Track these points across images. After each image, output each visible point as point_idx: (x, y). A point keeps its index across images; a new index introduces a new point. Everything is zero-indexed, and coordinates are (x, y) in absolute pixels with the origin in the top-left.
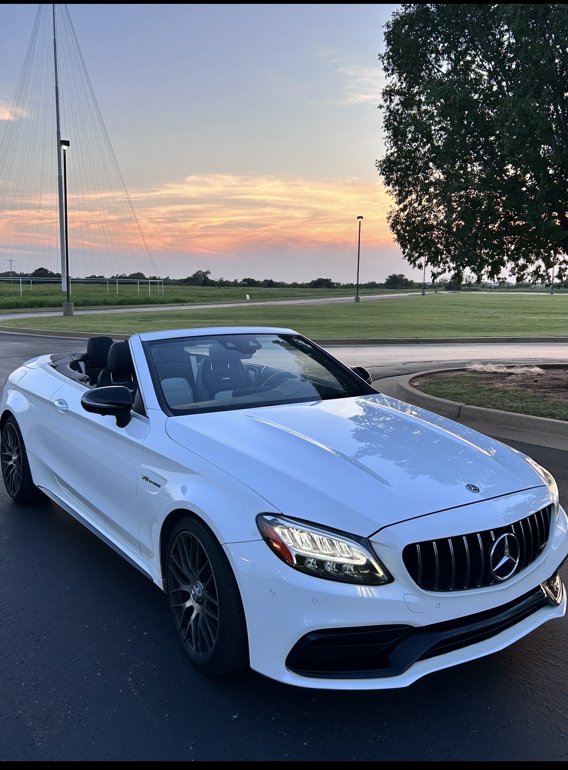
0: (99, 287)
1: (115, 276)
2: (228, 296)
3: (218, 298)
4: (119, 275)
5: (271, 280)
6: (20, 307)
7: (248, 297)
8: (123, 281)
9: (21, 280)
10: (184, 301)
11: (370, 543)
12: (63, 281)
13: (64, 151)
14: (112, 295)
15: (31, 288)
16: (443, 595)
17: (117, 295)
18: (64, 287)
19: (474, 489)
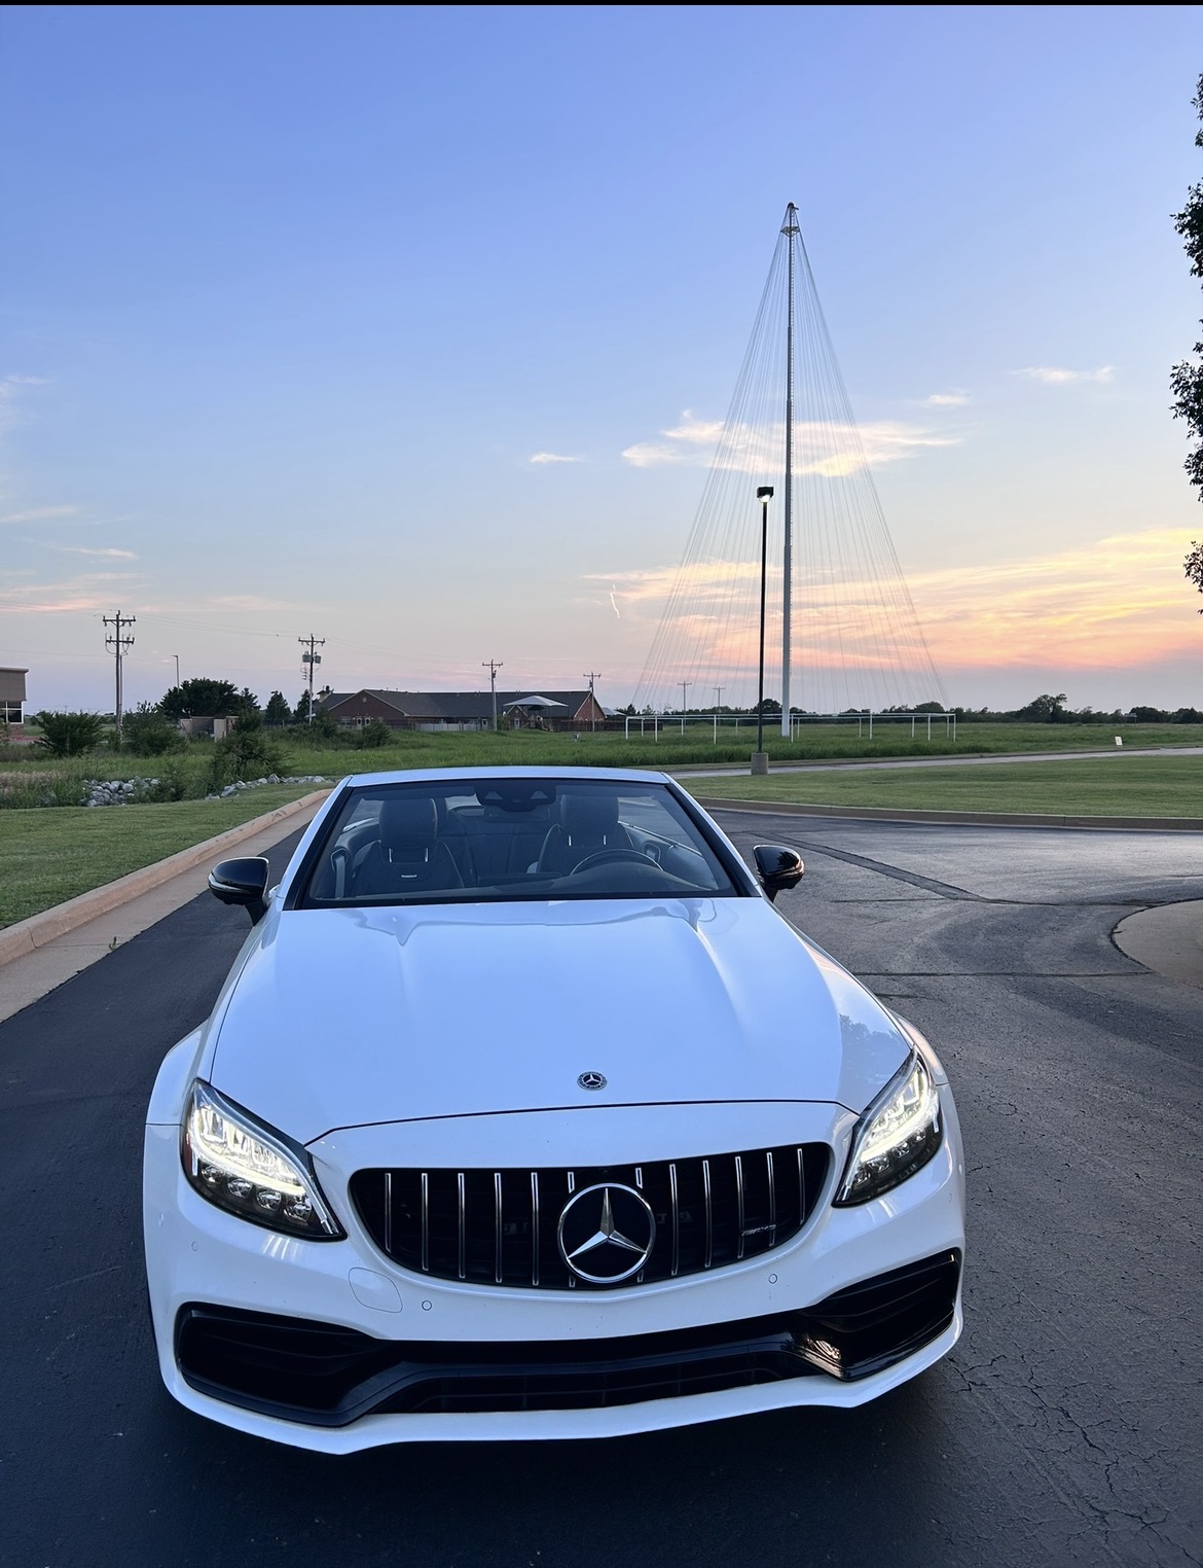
0: (860, 728)
1: (889, 709)
2: (1083, 739)
3: (1058, 743)
4: (897, 707)
5: (1192, 709)
6: (699, 762)
7: (1119, 741)
8: (896, 717)
9: (715, 719)
10: (988, 750)
11: (310, 1156)
12: (783, 719)
13: (765, 505)
14: (861, 742)
15: (737, 731)
16: (441, 1285)
17: (869, 741)
18: (786, 729)
19: (592, 1081)
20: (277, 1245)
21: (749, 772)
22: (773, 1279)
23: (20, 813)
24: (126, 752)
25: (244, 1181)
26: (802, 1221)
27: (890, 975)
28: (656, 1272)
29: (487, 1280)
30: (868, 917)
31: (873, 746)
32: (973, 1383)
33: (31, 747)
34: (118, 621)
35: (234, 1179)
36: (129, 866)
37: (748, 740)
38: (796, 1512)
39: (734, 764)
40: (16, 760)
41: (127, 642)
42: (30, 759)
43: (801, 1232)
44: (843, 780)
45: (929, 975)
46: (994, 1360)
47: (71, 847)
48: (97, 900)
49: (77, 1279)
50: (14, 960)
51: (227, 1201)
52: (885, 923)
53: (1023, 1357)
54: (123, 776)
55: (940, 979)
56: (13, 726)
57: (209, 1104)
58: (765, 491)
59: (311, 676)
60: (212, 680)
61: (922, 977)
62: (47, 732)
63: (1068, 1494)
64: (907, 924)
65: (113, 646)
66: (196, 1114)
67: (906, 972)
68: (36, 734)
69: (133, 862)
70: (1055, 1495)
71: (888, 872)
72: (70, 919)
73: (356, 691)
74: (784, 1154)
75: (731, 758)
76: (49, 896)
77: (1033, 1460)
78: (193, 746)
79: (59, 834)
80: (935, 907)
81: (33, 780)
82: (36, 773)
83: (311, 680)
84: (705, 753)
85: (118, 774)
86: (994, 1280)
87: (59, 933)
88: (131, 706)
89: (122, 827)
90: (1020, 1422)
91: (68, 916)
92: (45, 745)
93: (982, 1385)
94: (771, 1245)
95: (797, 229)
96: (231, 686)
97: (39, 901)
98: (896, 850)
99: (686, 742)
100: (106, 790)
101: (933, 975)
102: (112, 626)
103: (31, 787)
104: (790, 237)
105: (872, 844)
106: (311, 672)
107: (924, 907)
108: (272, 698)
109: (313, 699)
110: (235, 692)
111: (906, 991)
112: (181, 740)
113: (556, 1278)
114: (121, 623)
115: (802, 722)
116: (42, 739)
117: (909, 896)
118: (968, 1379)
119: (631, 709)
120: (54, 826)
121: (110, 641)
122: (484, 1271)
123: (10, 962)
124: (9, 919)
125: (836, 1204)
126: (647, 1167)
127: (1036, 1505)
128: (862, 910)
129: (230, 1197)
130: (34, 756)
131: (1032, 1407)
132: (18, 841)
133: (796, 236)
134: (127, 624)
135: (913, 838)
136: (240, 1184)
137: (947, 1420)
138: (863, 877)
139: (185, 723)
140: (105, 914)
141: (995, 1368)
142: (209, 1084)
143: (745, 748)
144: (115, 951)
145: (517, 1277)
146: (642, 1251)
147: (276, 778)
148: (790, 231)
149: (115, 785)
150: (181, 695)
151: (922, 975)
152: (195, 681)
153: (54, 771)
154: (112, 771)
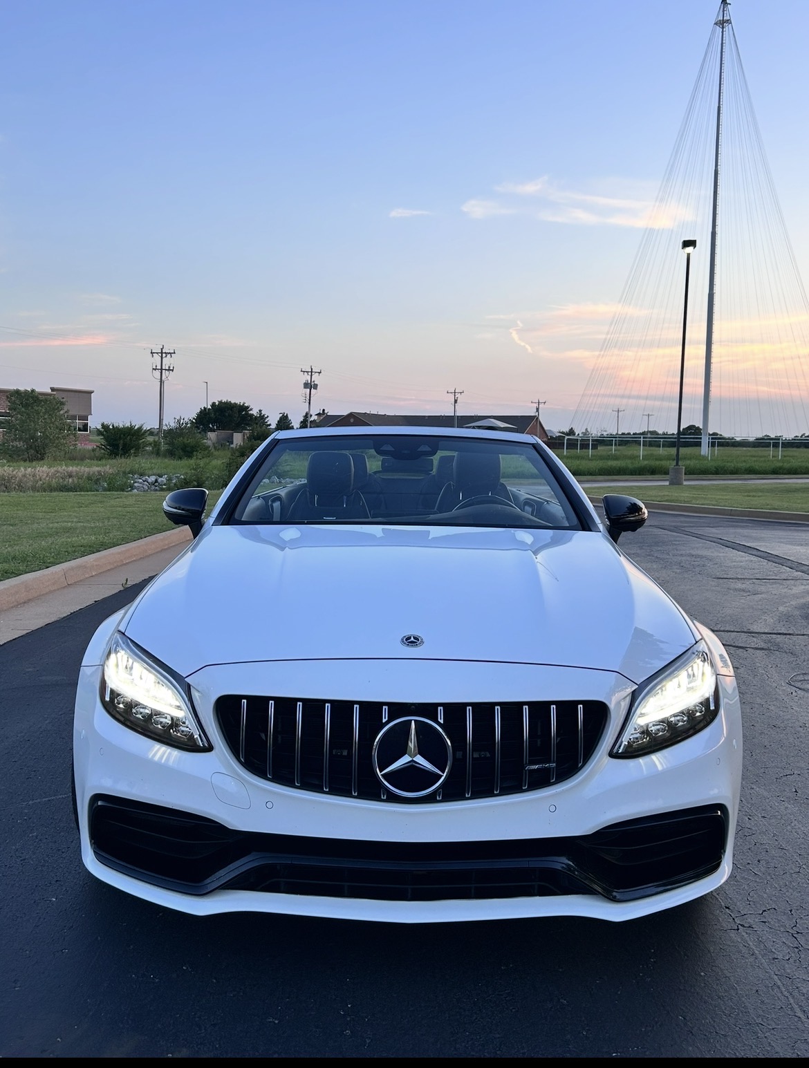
0: (771, 451)
1: (799, 436)
9: (642, 439)
11: (189, 686)
12: (702, 440)
13: (689, 256)
14: (772, 461)
15: (662, 451)
16: (280, 789)
17: (778, 461)
18: (705, 450)
19: (412, 641)
20: (160, 752)
21: (667, 483)
22: (553, 808)
23: (75, 495)
24: (165, 456)
25: (145, 708)
26: (580, 765)
27: (751, 633)
28: (452, 793)
29: (317, 788)
30: (743, 590)
31: (781, 464)
32: (741, 925)
33: (94, 450)
34: (162, 353)
35: (137, 704)
36: (148, 532)
37: (669, 458)
38: (565, 1000)
39: (656, 477)
40: (82, 459)
41: (169, 370)
42: (91, 459)
43: (579, 773)
44: (749, 491)
45: (786, 634)
46: (765, 911)
47: (108, 518)
48: (119, 553)
49: (47, 799)
50: (51, 592)
51: (131, 722)
52: (757, 596)
53: (791, 911)
54: (159, 472)
55: (794, 638)
56: (81, 435)
57: (123, 649)
58: (687, 244)
59: (310, 400)
60: (233, 402)
61: (779, 636)
62: (106, 438)
63: (804, 1011)
64: (776, 597)
65: (158, 373)
66: (113, 656)
67: (766, 631)
68: (97, 441)
69: (152, 529)
70: (792, 1009)
71: (770, 559)
72: (96, 565)
73: (345, 413)
74: (567, 708)
75: (653, 471)
76: (83, 549)
77: (779, 983)
78: (216, 453)
79: (102, 510)
80: (805, 585)
81: (91, 473)
82: (95, 469)
83: (309, 403)
84: (630, 466)
85: (155, 471)
86: (781, 855)
87: (87, 576)
88: (170, 422)
89: (151, 506)
90: (776, 956)
91: (95, 563)
92: (103, 449)
93: (750, 927)
94: (552, 781)
95: (729, 21)
96: (248, 407)
97: (75, 551)
98: (782, 542)
99: (616, 458)
100: (146, 483)
101: (790, 634)
102: (157, 357)
103: (89, 478)
104: (723, 28)
105: (761, 538)
106: (310, 397)
107: (795, 586)
108: (281, 418)
109: (312, 419)
110: (250, 412)
111: (762, 645)
112: (207, 448)
113: (371, 791)
114: (164, 355)
115: (720, 445)
116: (102, 445)
117: (784, 576)
118: (738, 922)
119: (571, 432)
120: (99, 505)
121: (155, 369)
122: (317, 782)
123: (47, 594)
124: (50, 563)
125: (613, 755)
126: (449, 707)
127: (773, 1016)
128: (739, 585)
129: (132, 719)
130: (95, 457)
131: (789, 947)
132: (71, 513)
133: (727, 28)
134: (169, 356)
135: (799, 534)
136: (142, 710)
137: (712, 949)
138: (746, 561)
139: (212, 435)
140: (125, 564)
141: (765, 917)
142: (124, 634)
143: (664, 463)
144: (126, 589)
145: (340, 788)
146: (441, 773)
147: (276, 479)
148: (722, 23)
149: (152, 479)
150: (209, 413)
151: (780, 634)
152: (220, 402)
153: (108, 467)
154: (152, 469)
